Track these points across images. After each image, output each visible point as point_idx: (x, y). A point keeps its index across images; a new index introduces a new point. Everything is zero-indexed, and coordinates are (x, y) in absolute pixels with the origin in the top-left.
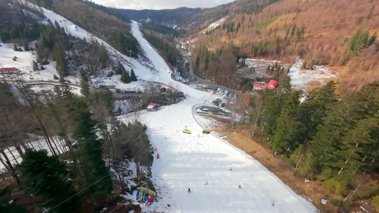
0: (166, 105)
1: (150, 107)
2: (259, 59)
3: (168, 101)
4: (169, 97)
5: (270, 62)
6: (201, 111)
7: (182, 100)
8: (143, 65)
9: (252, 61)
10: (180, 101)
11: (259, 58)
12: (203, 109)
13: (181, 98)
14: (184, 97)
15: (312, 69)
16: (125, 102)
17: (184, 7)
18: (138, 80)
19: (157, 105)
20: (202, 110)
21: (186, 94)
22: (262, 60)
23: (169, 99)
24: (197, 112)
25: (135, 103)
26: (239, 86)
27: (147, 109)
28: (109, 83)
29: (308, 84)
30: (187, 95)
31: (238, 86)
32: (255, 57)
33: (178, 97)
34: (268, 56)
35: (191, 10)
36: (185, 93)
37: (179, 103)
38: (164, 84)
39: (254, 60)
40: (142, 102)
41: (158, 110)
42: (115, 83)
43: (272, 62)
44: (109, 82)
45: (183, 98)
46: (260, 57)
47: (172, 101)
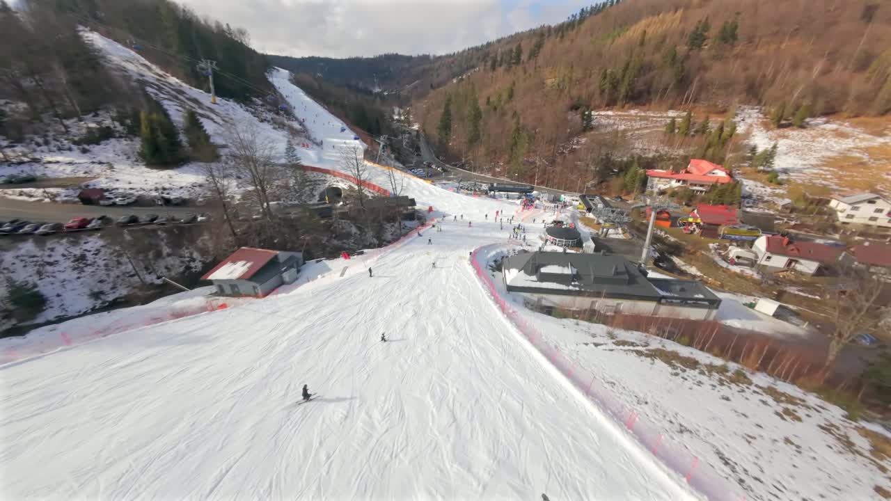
0: (333, 254)
1: (229, 271)
2: (625, 111)
3: (349, 235)
4: (354, 220)
5: (659, 115)
6: (530, 281)
7: (411, 229)
8: (262, 121)
9: (608, 117)
10: (405, 235)
11: (623, 107)
12: (543, 270)
13: (408, 223)
14: (419, 218)
15: (802, 127)
16: (87, 247)
17: (395, 53)
18: (224, 158)
19: (276, 257)
20: (534, 278)
21: (427, 208)
22: (633, 112)
23: (354, 230)
24: (511, 289)
25: (159, 255)
26: (593, 182)
27: (210, 283)
28: (69, 169)
29: (824, 165)
30: (431, 209)
31: (589, 184)
32: (611, 104)
33: (391, 219)
34: (649, 101)
35: (409, 59)
36: (423, 204)
37: (398, 245)
38: (333, 173)
39: (610, 113)
40: (210, 245)
41: (282, 283)
42: (104, 167)
43: (665, 115)
44: (70, 163)
45: (416, 222)
46: (627, 106)
47: (370, 236)
